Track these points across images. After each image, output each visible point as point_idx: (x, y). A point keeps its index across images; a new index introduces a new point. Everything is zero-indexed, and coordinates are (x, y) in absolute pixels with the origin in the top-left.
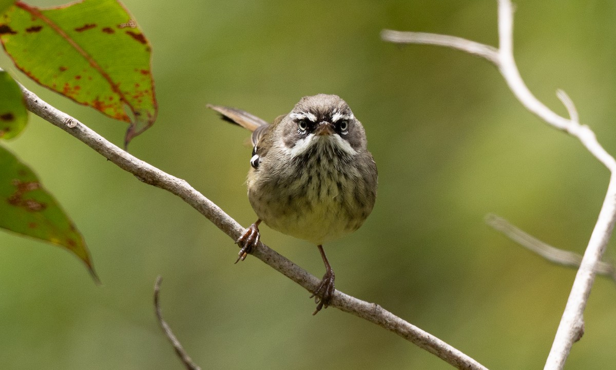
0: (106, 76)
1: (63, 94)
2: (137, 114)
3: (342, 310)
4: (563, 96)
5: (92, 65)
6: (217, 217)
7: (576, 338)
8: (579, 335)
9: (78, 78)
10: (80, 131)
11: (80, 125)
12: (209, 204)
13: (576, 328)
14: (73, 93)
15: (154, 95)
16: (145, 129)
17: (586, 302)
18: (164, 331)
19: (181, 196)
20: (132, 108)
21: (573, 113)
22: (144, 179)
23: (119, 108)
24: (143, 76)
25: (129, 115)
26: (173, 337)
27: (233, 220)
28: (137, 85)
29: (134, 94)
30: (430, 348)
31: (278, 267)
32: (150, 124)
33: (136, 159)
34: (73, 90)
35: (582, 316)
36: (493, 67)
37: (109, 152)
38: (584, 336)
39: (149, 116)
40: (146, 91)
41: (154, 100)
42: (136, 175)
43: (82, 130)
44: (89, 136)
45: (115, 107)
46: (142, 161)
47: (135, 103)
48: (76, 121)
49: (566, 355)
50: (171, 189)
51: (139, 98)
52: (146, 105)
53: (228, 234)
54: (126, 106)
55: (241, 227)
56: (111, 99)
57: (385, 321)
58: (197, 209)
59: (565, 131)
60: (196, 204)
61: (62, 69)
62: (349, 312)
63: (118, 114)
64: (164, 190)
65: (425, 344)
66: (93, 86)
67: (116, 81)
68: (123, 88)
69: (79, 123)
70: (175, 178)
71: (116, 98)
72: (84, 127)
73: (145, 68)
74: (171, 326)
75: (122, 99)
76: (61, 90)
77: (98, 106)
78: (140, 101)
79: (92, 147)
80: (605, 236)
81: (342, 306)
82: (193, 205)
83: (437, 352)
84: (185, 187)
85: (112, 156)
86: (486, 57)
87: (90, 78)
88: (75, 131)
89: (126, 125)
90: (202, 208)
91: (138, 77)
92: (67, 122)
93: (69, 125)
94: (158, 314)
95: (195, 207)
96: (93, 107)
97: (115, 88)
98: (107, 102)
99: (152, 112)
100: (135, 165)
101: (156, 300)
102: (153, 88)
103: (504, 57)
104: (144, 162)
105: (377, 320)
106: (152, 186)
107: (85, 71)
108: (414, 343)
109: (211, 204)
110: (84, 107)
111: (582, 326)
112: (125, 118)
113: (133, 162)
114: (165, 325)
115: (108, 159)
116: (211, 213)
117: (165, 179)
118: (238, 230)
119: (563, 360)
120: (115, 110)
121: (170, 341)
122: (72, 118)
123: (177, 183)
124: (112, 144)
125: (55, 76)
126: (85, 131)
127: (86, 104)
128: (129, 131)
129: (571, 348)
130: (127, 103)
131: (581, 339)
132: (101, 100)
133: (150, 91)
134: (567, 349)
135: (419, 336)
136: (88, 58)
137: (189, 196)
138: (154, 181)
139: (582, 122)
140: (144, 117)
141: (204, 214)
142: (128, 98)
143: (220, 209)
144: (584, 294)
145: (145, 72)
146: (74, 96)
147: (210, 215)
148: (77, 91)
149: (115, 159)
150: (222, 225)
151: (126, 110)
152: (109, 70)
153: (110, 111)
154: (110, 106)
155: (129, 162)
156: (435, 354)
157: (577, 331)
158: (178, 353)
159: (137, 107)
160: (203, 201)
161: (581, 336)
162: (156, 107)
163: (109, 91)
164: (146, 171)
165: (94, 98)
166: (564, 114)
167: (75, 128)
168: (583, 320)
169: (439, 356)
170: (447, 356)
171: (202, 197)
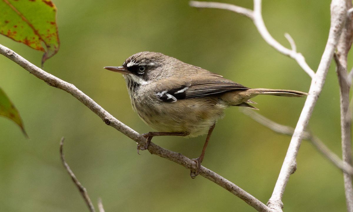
0: (31, 26)
1: (7, 36)
2: (48, 47)
3: (161, 156)
4: (288, 37)
5: (23, 19)
6: (91, 105)
7: (292, 172)
8: (294, 170)
9: (16, 27)
10: (14, 57)
11: (14, 54)
12: (87, 98)
13: (292, 166)
14: (13, 35)
15: (58, 36)
16: (53, 55)
17: (298, 151)
18: (65, 167)
19: (71, 93)
20: (45, 43)
21: (294, 46)
22: (50, 83)
23: (39, 43)
24: (52, 25)
25: (44, 48)
26: (70, 171)
27: (100, 106)
28: (49, 31)
29: (46, 36)
30: (210, 177)
31: (125, 133)
32: (56, 52)
33: (46, 72)
34: (13, 34)
35: (295, 159)
36: (250, 20)
37: (31, 69)
38: (296, 170)
39: (55, 47)
40: (54, 34)
41: (58, 39)
42: (46, 81)
43: (16, 56)
44: (20, 60)
45: (36, 43)
46: (49, 74)
47: (47, 41)
48: (12, 51)
49: (286, 181)
50: (66, 89)
51: (50, 38)
52: (53, 42)
53: (97, 114)
54: (42, 43)
55: (105, 110)
56: (34, 38)
57: (185, 162)
58: (80, 100)
59: (289, 56)
60: (79, 98)
61: (7, 22)
62: (165, 158)
63: (38, 47)
64: (62, 90)
65: (207, 175)
66: (24, 31)
67: (36, 28)
68: (41, 32)
69: (14, 52)
70: (67, 83)
71: (37, 38)
72: (17, 55)
73: (53, 21)
74: (69, 165)
75: (40, 39)
76: (6, 34)
77: (27, 43)
78: (50, 39)
79: (21, 65)
80: (308, 115)
81: (161, 154)
82: (77, 98)
83: (214, 180)
84: (73, 88)
85: (32, 71)
86: (246, 15)
87: (22, 27)
88: (12, 57)
89: (42, 53)
90: (82, 100)
91: (49, 26)
92: (7, 52)
93: (8, 53)
94: (62, 158)
95: (78, 99)
96: (24, 43)
97: (36, 32)
98: (32, 41)
99: (57, 46)
100: (45, 76)
101: (61, 151)
102: (57, 32)
103: (257, 15)
104: (50, 74)
105: (180, 162)
106: (55, 87)
107: (19, 22)
108: (201, 175)
109: (88, 98)
110: (18, 43)
111: (296, 165)
112: (42, 49)
113: (44, 74)
114: (66, 164)
115: (30, 73)
116: (88, 103)
117: (62, 84)
118: (103, 112)
119: (285, 184)
120: (36, 45)
121: (69, 173)
122: (10, 50)
123: (69, 86)
124: (32, 64)
125: (3, 26)
126: (17, 57)
127: (20, 42)
128: (44, 56)
129: (289, 177)
130: (43, 40)
131: (295, 172)
132: (28, 39)
133: (56, 34)
134: (287, 178)
135: (204, 171)
136: (21, 15)
137: (75, 93)
138: (55, 85)
139: (298, 51)
140: (52, 48)
141: (84, 103)
142: (43, 38)
143: (93, 100)
144: (297, 147)
145: (53, 23)
146: (14, 37)
147: (87, 103)
148: (16, 34)
149: (34, 72)
150: (94, 109)
151: (42, 45)
152: (33, 22)
153: (33, 45)
154: (33, 42)
155: (42, 74)
156: (213, 181)
157: (292, 168)
158: (74, 180)
159: (48, 43)
160: (83, 96)
161: (295, 171)
162: (59, 43)
163: (33, 34)
164: (51, 79)
165: (24, 38)
166: (288, 46)
167: (12, 55)
168: (296, 162)
169: (215, 182)
170: (220, 182)
171: (82, 94)
